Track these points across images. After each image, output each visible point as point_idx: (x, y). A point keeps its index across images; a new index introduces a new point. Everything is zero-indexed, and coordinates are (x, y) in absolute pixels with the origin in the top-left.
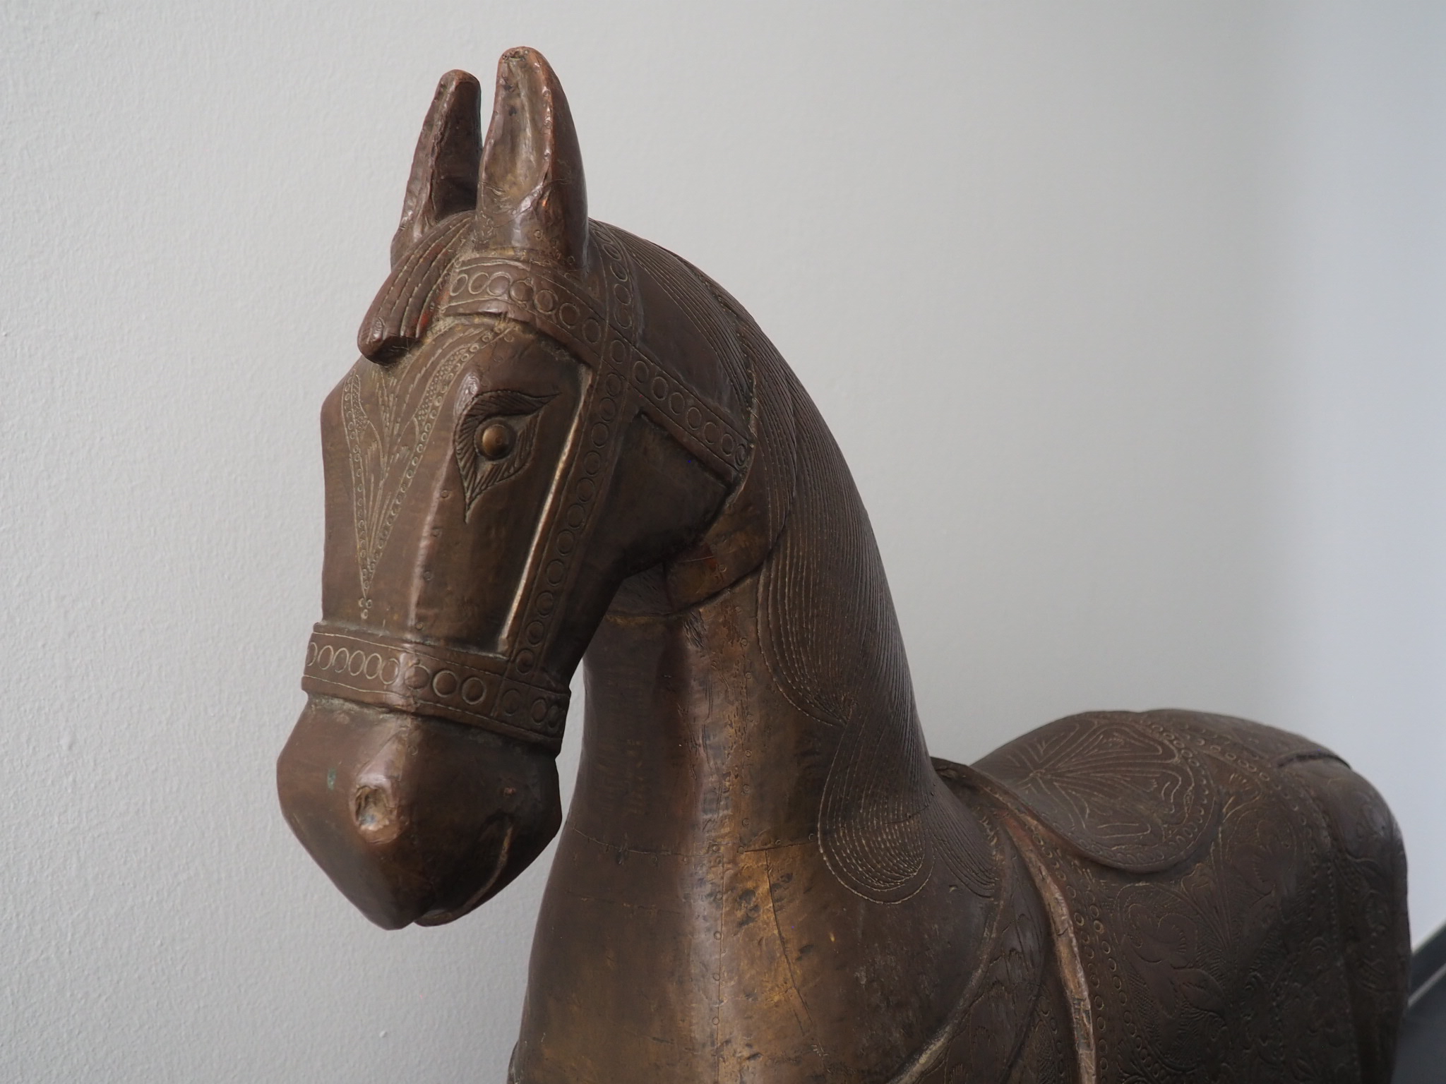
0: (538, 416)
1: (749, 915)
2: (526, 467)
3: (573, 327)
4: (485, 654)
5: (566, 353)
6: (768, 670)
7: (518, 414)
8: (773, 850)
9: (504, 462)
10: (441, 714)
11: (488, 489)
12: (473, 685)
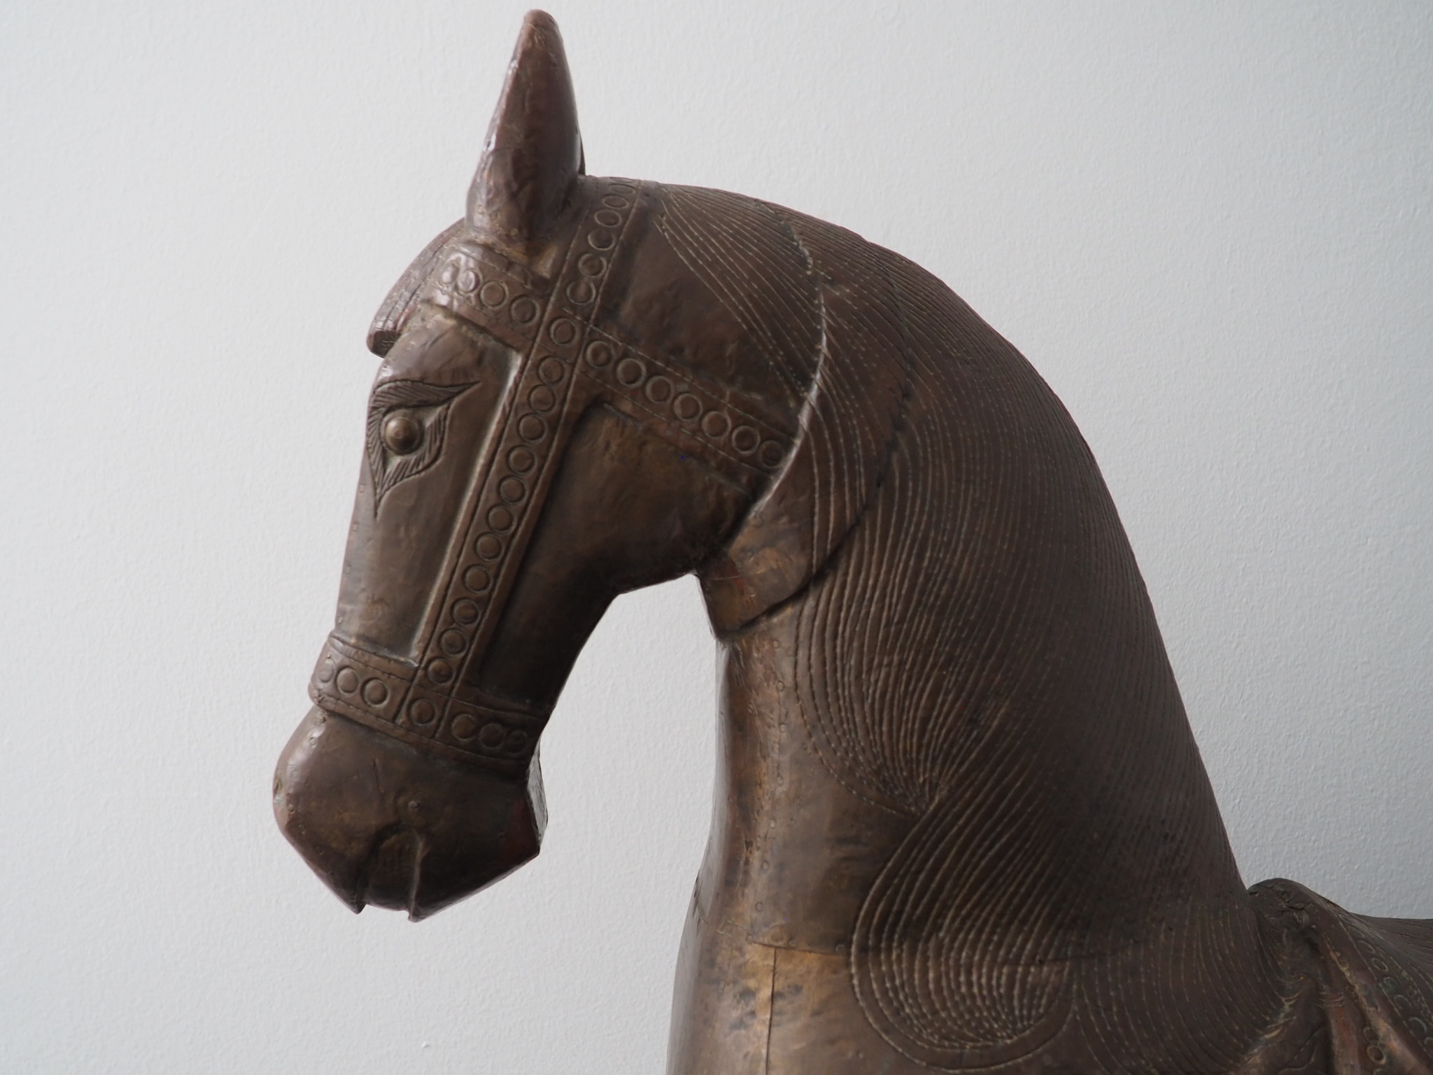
0: (448, 408)
1: (744, 1019)
2: (438, 462)
3: (497, 308)
4: (395, 657)
5: (490, 338)
6: (806, 725)
7: (424, 406)
8: (784, 951)
9: (412, 458)
10: (342, 712)
11: (398, 484)
12: (374, 688)
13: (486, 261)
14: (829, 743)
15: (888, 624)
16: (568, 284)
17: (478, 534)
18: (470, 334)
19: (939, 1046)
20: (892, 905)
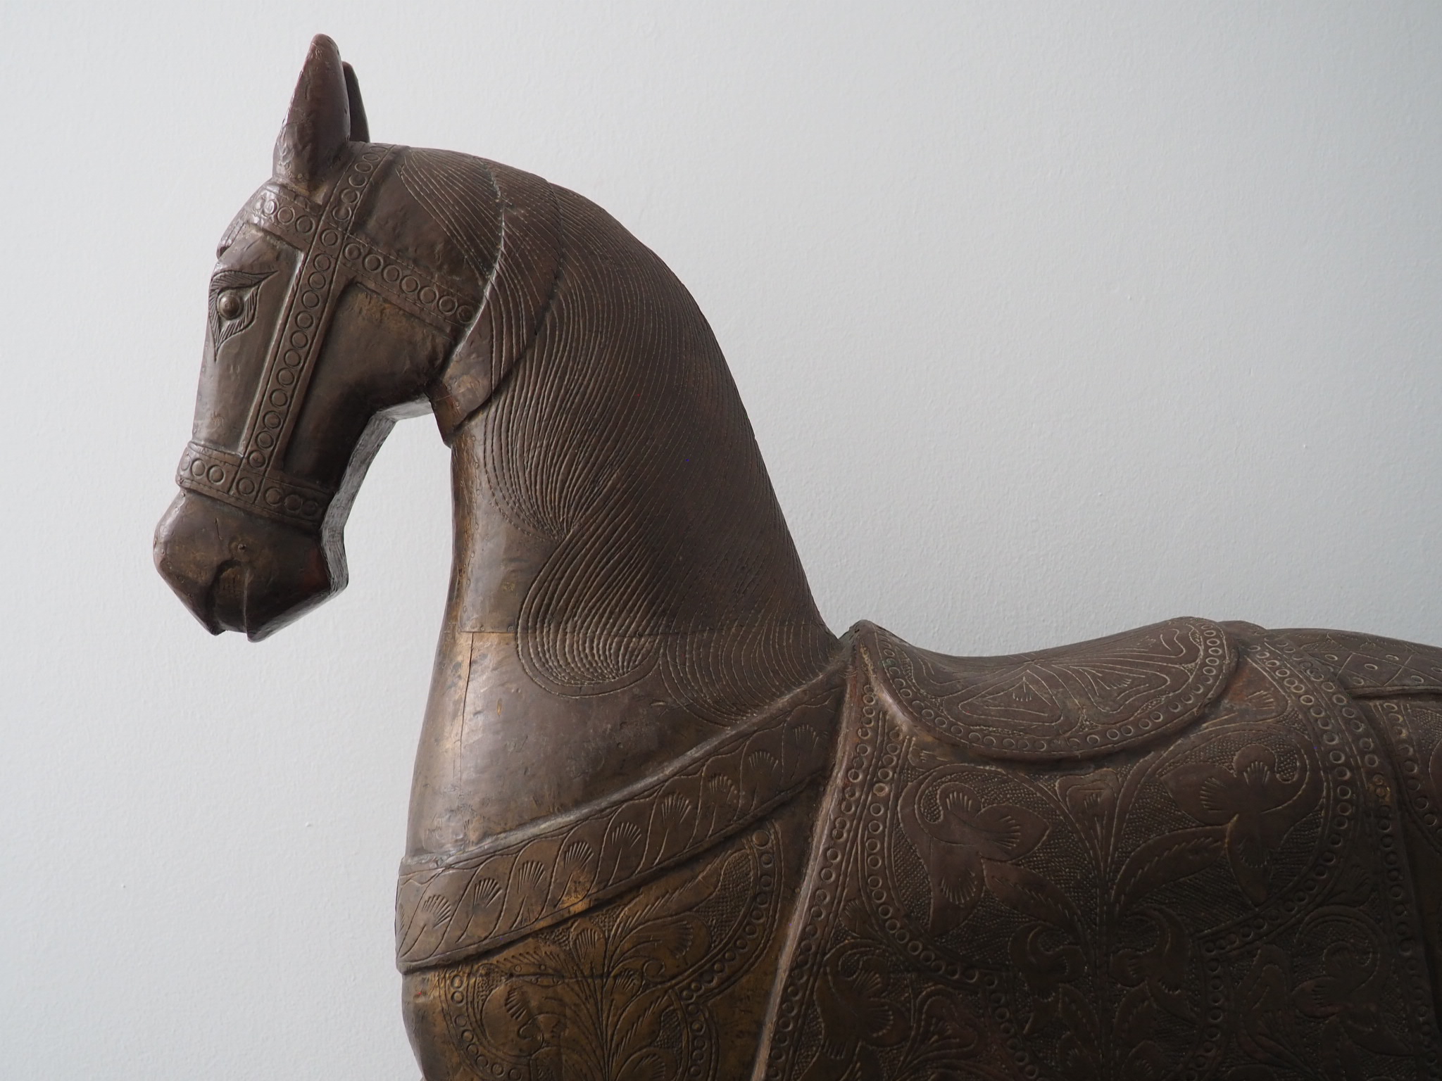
1: (455, 681)
2: (253, 324)
3: (288, 224)
4: (229, 452)
5: (284, 243)
6: (491, 489)
7: (243, 287)
8: (478, 634)
9: (237, 321)
10: (195, 489)
11: (228, 339)
12: (215, 471)
13: (282, 194)
14: (505, 499)
15: (540, 421)
16: (333, 209)
17: (279, 368)
18: (272, 241)
19: (567, 683)
20: (544, 600)
